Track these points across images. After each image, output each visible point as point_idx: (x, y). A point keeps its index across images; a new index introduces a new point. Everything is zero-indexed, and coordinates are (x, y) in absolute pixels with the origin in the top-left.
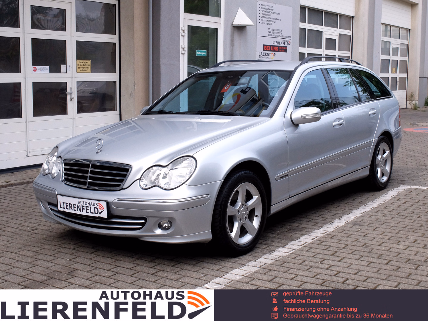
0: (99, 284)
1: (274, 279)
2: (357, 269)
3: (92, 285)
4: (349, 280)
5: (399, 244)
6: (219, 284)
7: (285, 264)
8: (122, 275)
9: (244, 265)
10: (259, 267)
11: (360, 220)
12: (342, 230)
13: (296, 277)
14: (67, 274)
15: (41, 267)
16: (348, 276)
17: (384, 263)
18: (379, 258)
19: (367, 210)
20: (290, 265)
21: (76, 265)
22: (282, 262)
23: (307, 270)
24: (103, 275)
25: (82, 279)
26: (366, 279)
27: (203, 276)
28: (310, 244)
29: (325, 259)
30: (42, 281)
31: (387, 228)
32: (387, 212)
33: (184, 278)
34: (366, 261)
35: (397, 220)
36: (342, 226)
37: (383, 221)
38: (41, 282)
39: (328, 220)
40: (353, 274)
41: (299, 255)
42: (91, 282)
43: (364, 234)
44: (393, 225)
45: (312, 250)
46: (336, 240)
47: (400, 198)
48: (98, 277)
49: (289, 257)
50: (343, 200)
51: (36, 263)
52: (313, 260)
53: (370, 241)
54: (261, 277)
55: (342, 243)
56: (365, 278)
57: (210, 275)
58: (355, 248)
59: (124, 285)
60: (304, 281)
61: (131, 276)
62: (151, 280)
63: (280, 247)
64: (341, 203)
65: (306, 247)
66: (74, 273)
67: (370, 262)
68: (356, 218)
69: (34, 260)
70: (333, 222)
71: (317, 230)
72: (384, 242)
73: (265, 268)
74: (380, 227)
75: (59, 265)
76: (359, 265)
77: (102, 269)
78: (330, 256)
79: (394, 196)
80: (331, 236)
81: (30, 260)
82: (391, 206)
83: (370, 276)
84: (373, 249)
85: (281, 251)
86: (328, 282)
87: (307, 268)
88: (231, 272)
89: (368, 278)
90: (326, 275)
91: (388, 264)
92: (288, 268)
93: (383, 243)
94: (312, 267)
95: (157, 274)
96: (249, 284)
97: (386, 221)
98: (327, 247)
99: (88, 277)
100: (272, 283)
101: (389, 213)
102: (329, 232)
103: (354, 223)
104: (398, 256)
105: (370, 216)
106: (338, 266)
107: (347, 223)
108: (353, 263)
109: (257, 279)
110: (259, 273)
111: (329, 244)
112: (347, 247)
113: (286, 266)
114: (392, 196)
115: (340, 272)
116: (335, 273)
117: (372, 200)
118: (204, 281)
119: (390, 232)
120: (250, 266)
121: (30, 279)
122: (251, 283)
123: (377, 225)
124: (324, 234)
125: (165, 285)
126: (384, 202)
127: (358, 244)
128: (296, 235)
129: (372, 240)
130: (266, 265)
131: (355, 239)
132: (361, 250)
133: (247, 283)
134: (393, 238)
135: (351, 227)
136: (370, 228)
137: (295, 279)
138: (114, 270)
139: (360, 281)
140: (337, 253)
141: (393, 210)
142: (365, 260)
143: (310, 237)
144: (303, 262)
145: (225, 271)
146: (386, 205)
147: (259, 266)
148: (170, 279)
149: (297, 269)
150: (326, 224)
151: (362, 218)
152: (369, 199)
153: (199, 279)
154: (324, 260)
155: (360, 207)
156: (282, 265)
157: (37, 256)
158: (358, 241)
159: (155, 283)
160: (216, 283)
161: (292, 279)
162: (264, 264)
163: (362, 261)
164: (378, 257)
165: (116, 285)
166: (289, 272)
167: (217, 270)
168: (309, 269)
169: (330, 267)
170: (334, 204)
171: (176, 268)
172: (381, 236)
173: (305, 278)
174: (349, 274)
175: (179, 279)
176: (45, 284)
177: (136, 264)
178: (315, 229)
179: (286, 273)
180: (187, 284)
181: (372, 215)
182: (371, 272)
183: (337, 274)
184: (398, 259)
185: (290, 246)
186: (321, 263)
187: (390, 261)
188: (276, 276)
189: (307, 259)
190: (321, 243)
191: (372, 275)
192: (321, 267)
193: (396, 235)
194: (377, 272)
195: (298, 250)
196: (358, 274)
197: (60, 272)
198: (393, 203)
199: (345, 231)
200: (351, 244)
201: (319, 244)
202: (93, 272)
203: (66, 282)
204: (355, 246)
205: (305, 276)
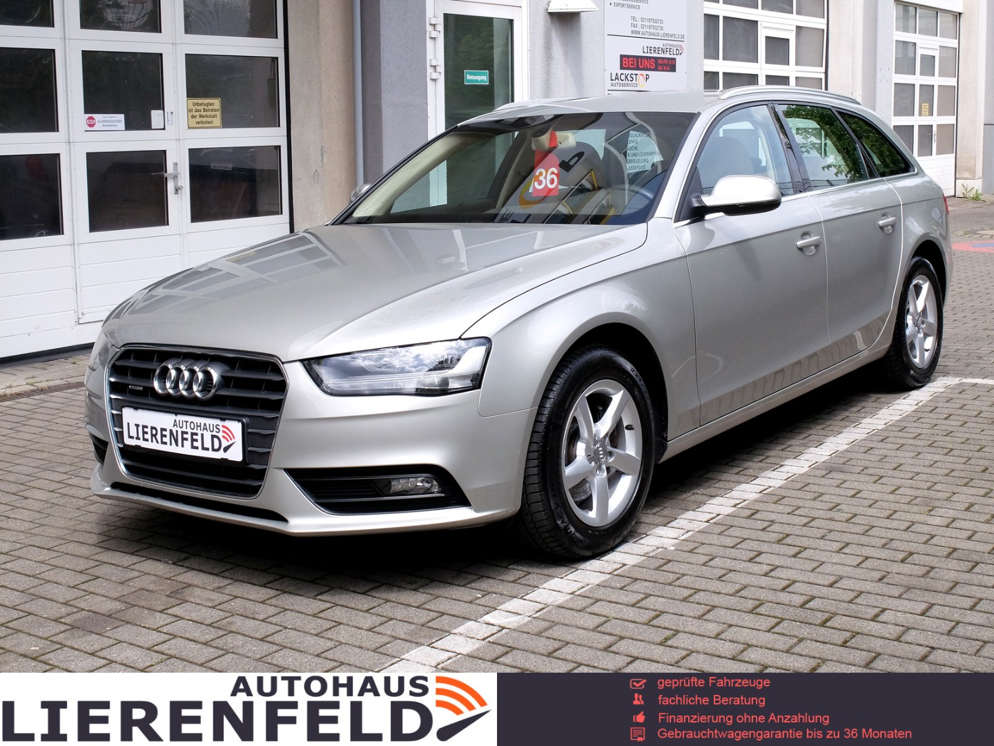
0: (241, 618)
1: (642, 599)
2: (835, 573)
3: (225, 621)
4: (816, 599)
5: (931, 513)
6: (515, 613)
7: (669, 565)
9: (574, 570)
10: (609, 574)
11: (843, 460)
12: (802, 485)
13: (695, 593)
14: (168, 595)
15: (108, 579)
16: (814, 591)
17: (896, 559)
18: (886, 547)
19: (860, 435)
20: (681, 568)
21: (189, 574)
22: (663, 561)
23: (719, 578)
24: (251, 597)
25: (203, 608)
26: (856, 597)
27: (480, 596)
28: (728, 518)
29: (763, 553)
30: (111, 613)
31: (906, 477)
32: (906, 440)
33: (435, 600)
34: (857, 555)
35: (928, 457)
36: (803, 474)
37: (897, 460)
38: (110, 616)
39: (769, 462)
40: (824, 586)
41: (703, 544)
42: (222, 613)
43: (853, 492)
44: (920, 471)
45: (732, 531)
46: (786, 507)
47: (937, 407)
48: (238, 600)
49: (680, 548)
51: (96, 572)
52: (734, 556)
53: (865, 509)
54: (614, 598)
55: (802, 513)
56: (853, 595)
57: (496, 593)
58: (831, 525)
60: (712, 603)
61: (315, 597)
62: (360, 607)
63: (657, 525)
65: (718, 524)
66: (185, 594)
67: (864, 558)
68: (835, 456)
69: (93, 563)
70: (782, 466)
71: (744, 485)
72: (897, 509)
73: (622, 574)
74: (888, 475)
75: (149, 574)
76: (840, 564)
77: (249, 582)
78: (774, 545)
79: (923, 402)
80: (775, 498)
81: (82, 564)
82: (915, 425)
83: (863, 590)
84: (874, 527)
85: (660, 535)
86: (767, 604)
87: (720, 575)
88: (545, 585)
89: (859, 595)
90: (764, 590)
91: (907, 561)
92: (676, 573)
93: (896, 511)
94: (731, 571)
95: (373, 592)
96: (586, 612)
97: (903, 460)
99: (216, 602)
100: (637, 609)
101: (911, 442)
103: (828, 469)
104: (929, 542)
105: (866, 449)
106: (791, 568)
107: (813, 468)
108: (826, 560)
109: (604, 600)
110: (608, 586)
111: (772, 517)
112: (812, 523)
113: (671, 570)
114: (917, 402)
115: (794, 582)
116: (784, 583)
117: (873, 414)
118: (481, 608)
119: (912, 486)
120: (588, 572)
122: (589, 610)
123: (883, 471)
124: (761, 495)
125: (393, 617)
126: (901, 417)
127: (836, 515)
128: (697, 496)
129: (870, 506)
130: (625, 567)
131: (832, 505)
132: (844, 530)
133: (580, 611)
134: (919, 499)
135: (823, 477)
136: (867, 478)
137: (691, 599)
138: (277, 584)
139: (839, 601)
140: (790, 537)
141: (920, 434)
142: (853, 552)
143: (728, 502)
144: (711, 560)
145: (532, 583)
146: (904, 424)
147: (610, 569)
148: (405, 605)
149: (697, 576)
150: (766, 470)
151: (849, 455)
152: (866, 410)
153: (471, 602)
154: (760, 554)
155: (845, 430)
156: (662, 568)
157: (99, 555)
158: (838, 508)
159: (371, 613)
160: (511, 612)
161: (685, 600)
162: (621, 565)
163: (847, 554)
164: (884, 546)
166: (677, 583)
167: (513, 581)
168: (724, 575)
169: (772, 571)
172: (892, 497)
173: (715, 597)
174: (816, 586)
175: (424, 604)
176: (117, 619)
178: (739, 483)
179: (672, 586)
180: (443, 614)
181: (872, 448)
182: (866, 580)
183: (788, 586)
184: (929, 549)
185: (681, 523)
186: (750, 560)
187: (911, 554)
188: (648, 592)
189: (720, 551)
190: (752, 514)
191: (868, 586)
192: (751, 571)
193: (926, 493)
194: (881, 579)
195: (699, 532)
196: (836, 585)
197: (151, 591)
198: (921, 418)
199: (810, 485)
200: (822, 517)
201: (749, 517)
202: (227, 591)
203: (164, 613)
204: (831, 519)
205: (715, 593)
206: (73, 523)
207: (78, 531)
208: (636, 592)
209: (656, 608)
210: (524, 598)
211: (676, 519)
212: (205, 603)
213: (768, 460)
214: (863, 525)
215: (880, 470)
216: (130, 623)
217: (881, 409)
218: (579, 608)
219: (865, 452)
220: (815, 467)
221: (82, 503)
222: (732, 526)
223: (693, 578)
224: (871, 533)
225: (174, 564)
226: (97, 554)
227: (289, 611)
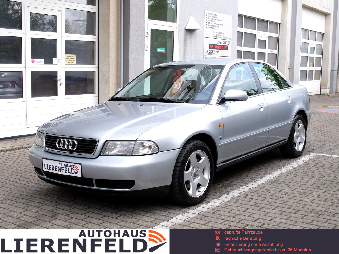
0: (74, 225)
1: (207, 223)
2: (272, 216)
3: (69, 226)
4: (265, 225)
5: (306, 198)
6: (165, 226)
7: (217, 212)
8: (92, 218)
9: (185, 212)
11: (277, 179)
12: (263, 187)
13: (225, 222)
14: (51, 217)
15: (31, 211)
16: (265, 222)
17: (293, 212)
19: (283, 171)
20: (221, 213)
21: (58, 210)
22: (215, 211)
24: (78, 218)
27: (153, 220)
28: (238, 197)
29: (248, 209)
31: (298, 186)
32: (299, 173)
33: (139, 221)
34: (280, 211)
35: (306, 179)
36: (264, 184)
37: (295, 180)
38: (31, 223)
39: (253, 179)
40: (269, 220)
41: (229, 205)
42: (68, 223)
43: (280, 190)
44: (303, 184)
45: (239, 202)
46: (258, 194)
47: (310, 163)
48: (74, 219)
49: (221, 207)
50: (266, 164)
52: (239, 210)
54: (198, 222)
55: (262, 196)
56: (278, 224)
57: (159, 219)
58: (272, 200)
59: (93, 226)
60: (231, 225)
61: (99, 219)
62: (113, 222)
63: (214, 199)
64: (264, 166)
65: (235, 199)
66: (56, 217)
67: (282, 212)
68: (275, 178)
69: (27, 206)
70: (257, 180)
71: (244, 186)
73: (201, 214)
74: (292, 185)
75: (45, 210)
76: (274, 213)
77: (78, 214)
78: (252, 207)
79: (305, 161)
80: (254, 191)
81: (23, 206)
82: (302, 168)
84: (286, 201)
85: (215, 202)
86: (249, 226)
87: (234, 216)
88: (176, 217)
90: (248, 221)
91: (296, 213)
92: (219, 215)
93: (294, 197)
94: (238, 214)
95: (118, 218)
97: (297, 180)
98: (250, 199)
99: (66, 220)
100: (206, 226)
101: (301, 174)
102: (253, 188)
103: (273, 182)
104: (305, 207)
105: (285, 176)
106: (258, 214)
108: (270, 212)
109: (195, 223)
110: (196, 218)
111: (253, 197)
112: (266, 200)
113: (218, 213)
114: (303, 161)
115: (258, 219)
116: (255, 219)
117: (288, 164)
118: (154, 224)
119: (300, 188)
120: (190, 213)
121: (23, 220)
122: (189, 226)
123: (290, 183)
124: (249, 190)
125: (124, 226)
126: (298, 166)
127: (274, 197)
128: (228, 190)
129: (285, 195)
130: (203, 212)
131: (273, 194)
132: (276, 202)
133: (187, 226)
134: (302, 193)
135: (270, 184)
136: (285, 186)
137: (224, 223)
138: (87, 214)
140: (258, 204)
142: (279, 210)
143: (238, 192)
144: (231, 211)
145: (171, 217)
146: (298, 168)
147: (197, 213)
148: (128, 222)
149: (226, 216)
150: (251, 182)
151: (279, 178)
152: (286, 163)
153: (151, 222)
154: (247, 209)
155: (279, 170)
156: (215, 213)
158: (275, 195)
159: (117, 225)
160: (163, 226)
161: (222, 223)
162: (201, 211)
163: (277, 210)
164: (289, 208)
165: (87, 225)
166: (219, 218)
167: (165, 216)
169: (251, 215)
170: (259, 167)
171: (134, 214)
172: (293, 192)
174: (266, 220)
175: (135, 222)
176: (34, 224)
177: (104, 210)
178: (242, 186)
179: (217, 219)
180: (141, 226)
181: (287, 176)
182: (282, 219)
183: (256, 220)
184: (305, 209)
185: (222, 198)
186: (245, 211)
187: (298, 211)
188: (209, 220)
189: (234, 208)
190: (246, 196)
191: (283, 221)
192: (244, 215)
193: (304, 191)
194: (287, 219)
195: (227, 201)
196: (272, 220)
197: (46, 215)
198: (304, 166)
199: (266, 187)
200: (269, 198)
201: (245, 197)
202: (70, 216)
203: (49, 222)
204: (272, 199)
205: (232, 221)
206: (21, 192)
207: (23, 195)
208: (206, 220)
209: (212, 226)
210: (169, 221)
211: (221, 197)
212: (63, 220)
213: (252, 179)
214: (282, 201)
215: (289, 183)
216: (38, 225)
217: (291, 163)
218: (186, 225)
219: (285, 177)
220: (268, 181)
221: (25, 186)
222: (239, 200)
223: (225, 216)
224: (285, 203)
225: (54, 206)
226: (28, 202)
227: (90, 223)
